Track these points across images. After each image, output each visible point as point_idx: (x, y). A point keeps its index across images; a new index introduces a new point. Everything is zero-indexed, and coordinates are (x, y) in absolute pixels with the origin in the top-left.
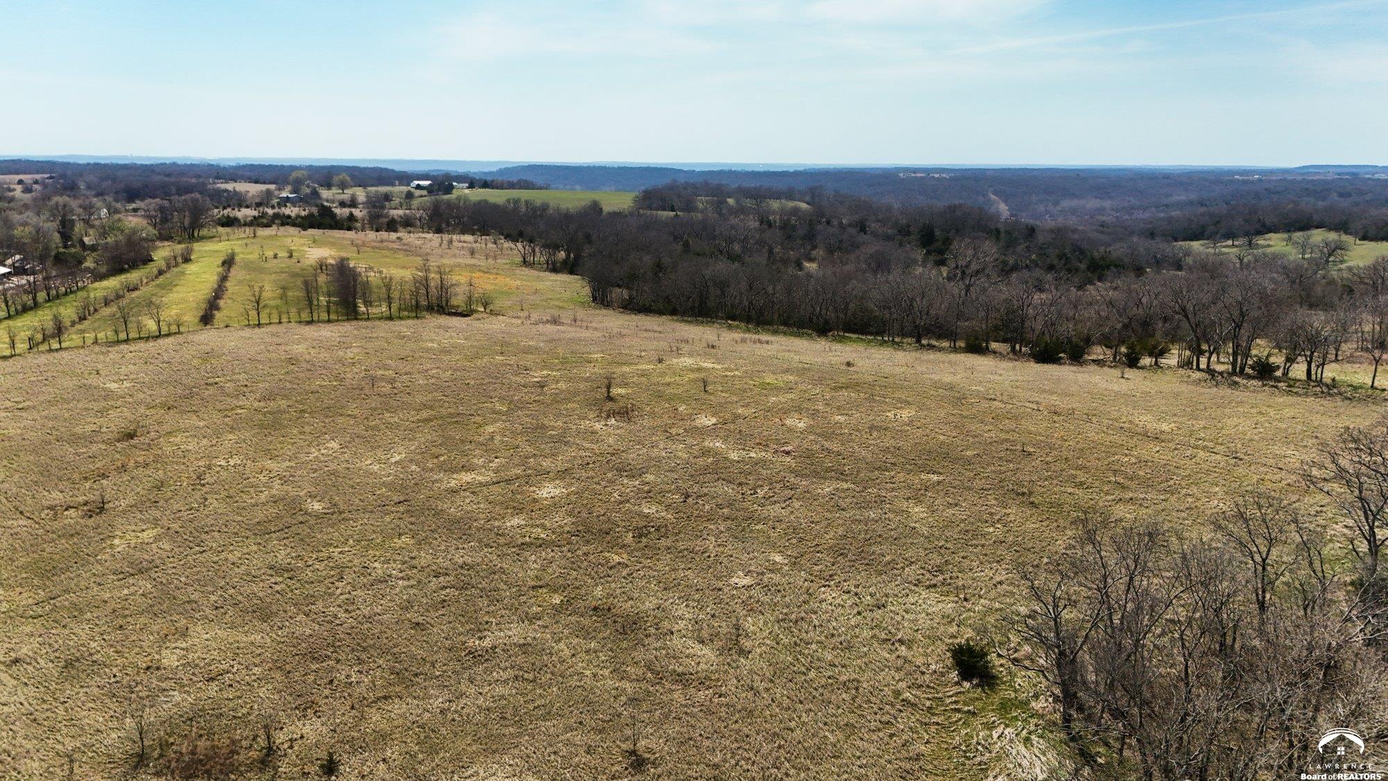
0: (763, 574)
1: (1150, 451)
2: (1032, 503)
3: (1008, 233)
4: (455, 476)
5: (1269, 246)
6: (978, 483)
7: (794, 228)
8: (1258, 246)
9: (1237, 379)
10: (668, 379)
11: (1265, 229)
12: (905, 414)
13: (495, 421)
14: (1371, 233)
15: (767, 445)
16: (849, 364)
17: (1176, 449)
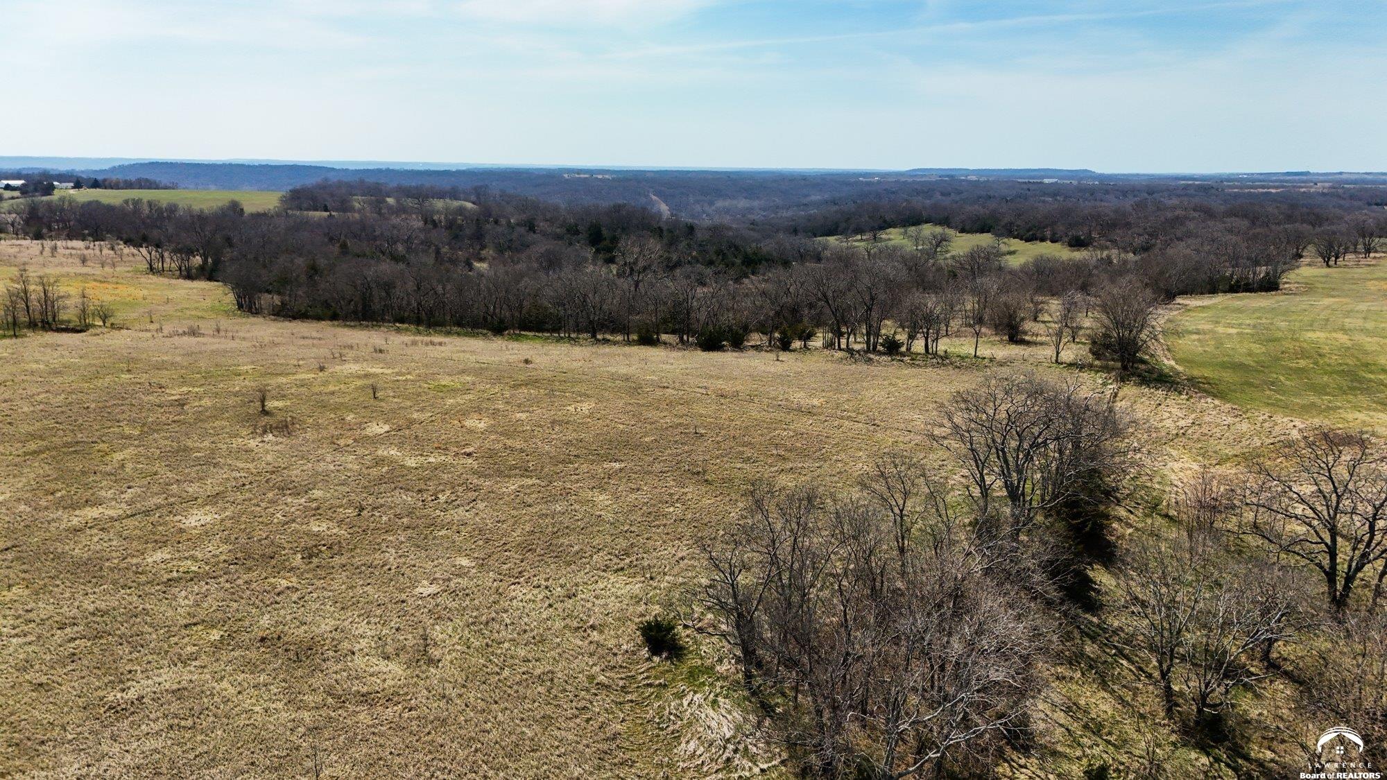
0: (449, 580)
1: (804, 424)
2: (706, 481)
3: (670, 231)
4: (77, 512)
5: (889, 239)
6: (657, 467)
7: (460, 227)
8: (881, 240)
9: (872, 356)
10: (331, 388)
11: (886, 225)
12: (586, 407)
13: (124, 447)
14: (967, 228)
15: (446, 449)
16: (527, 361)
17: (826, 421)
